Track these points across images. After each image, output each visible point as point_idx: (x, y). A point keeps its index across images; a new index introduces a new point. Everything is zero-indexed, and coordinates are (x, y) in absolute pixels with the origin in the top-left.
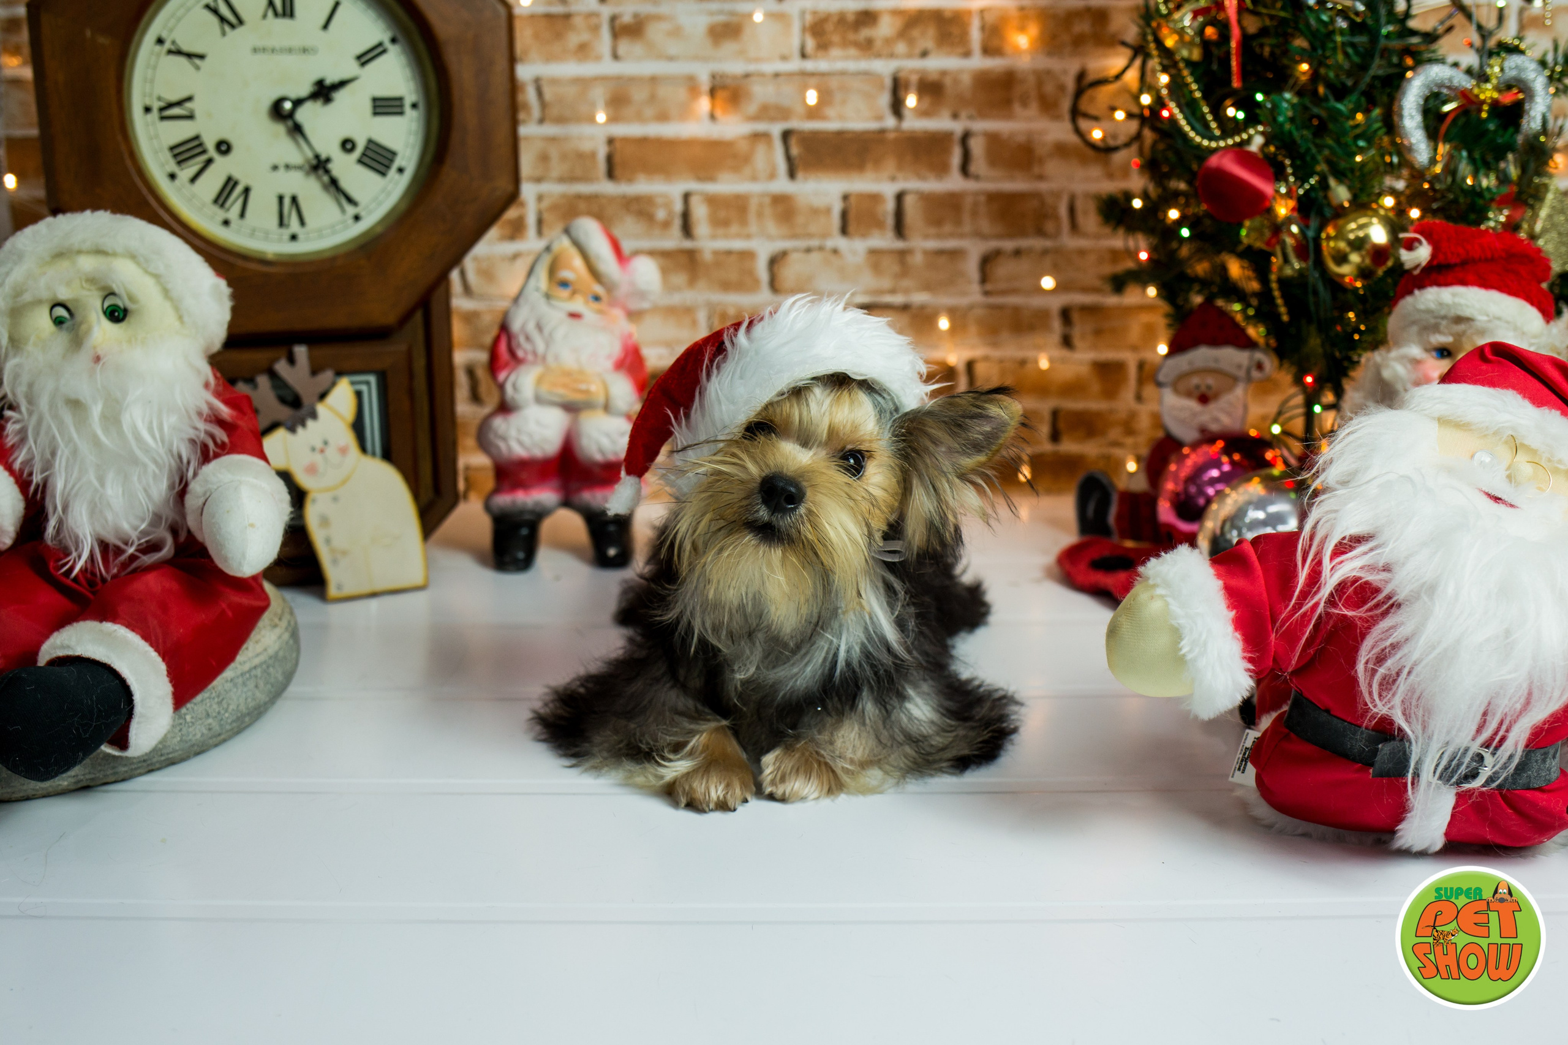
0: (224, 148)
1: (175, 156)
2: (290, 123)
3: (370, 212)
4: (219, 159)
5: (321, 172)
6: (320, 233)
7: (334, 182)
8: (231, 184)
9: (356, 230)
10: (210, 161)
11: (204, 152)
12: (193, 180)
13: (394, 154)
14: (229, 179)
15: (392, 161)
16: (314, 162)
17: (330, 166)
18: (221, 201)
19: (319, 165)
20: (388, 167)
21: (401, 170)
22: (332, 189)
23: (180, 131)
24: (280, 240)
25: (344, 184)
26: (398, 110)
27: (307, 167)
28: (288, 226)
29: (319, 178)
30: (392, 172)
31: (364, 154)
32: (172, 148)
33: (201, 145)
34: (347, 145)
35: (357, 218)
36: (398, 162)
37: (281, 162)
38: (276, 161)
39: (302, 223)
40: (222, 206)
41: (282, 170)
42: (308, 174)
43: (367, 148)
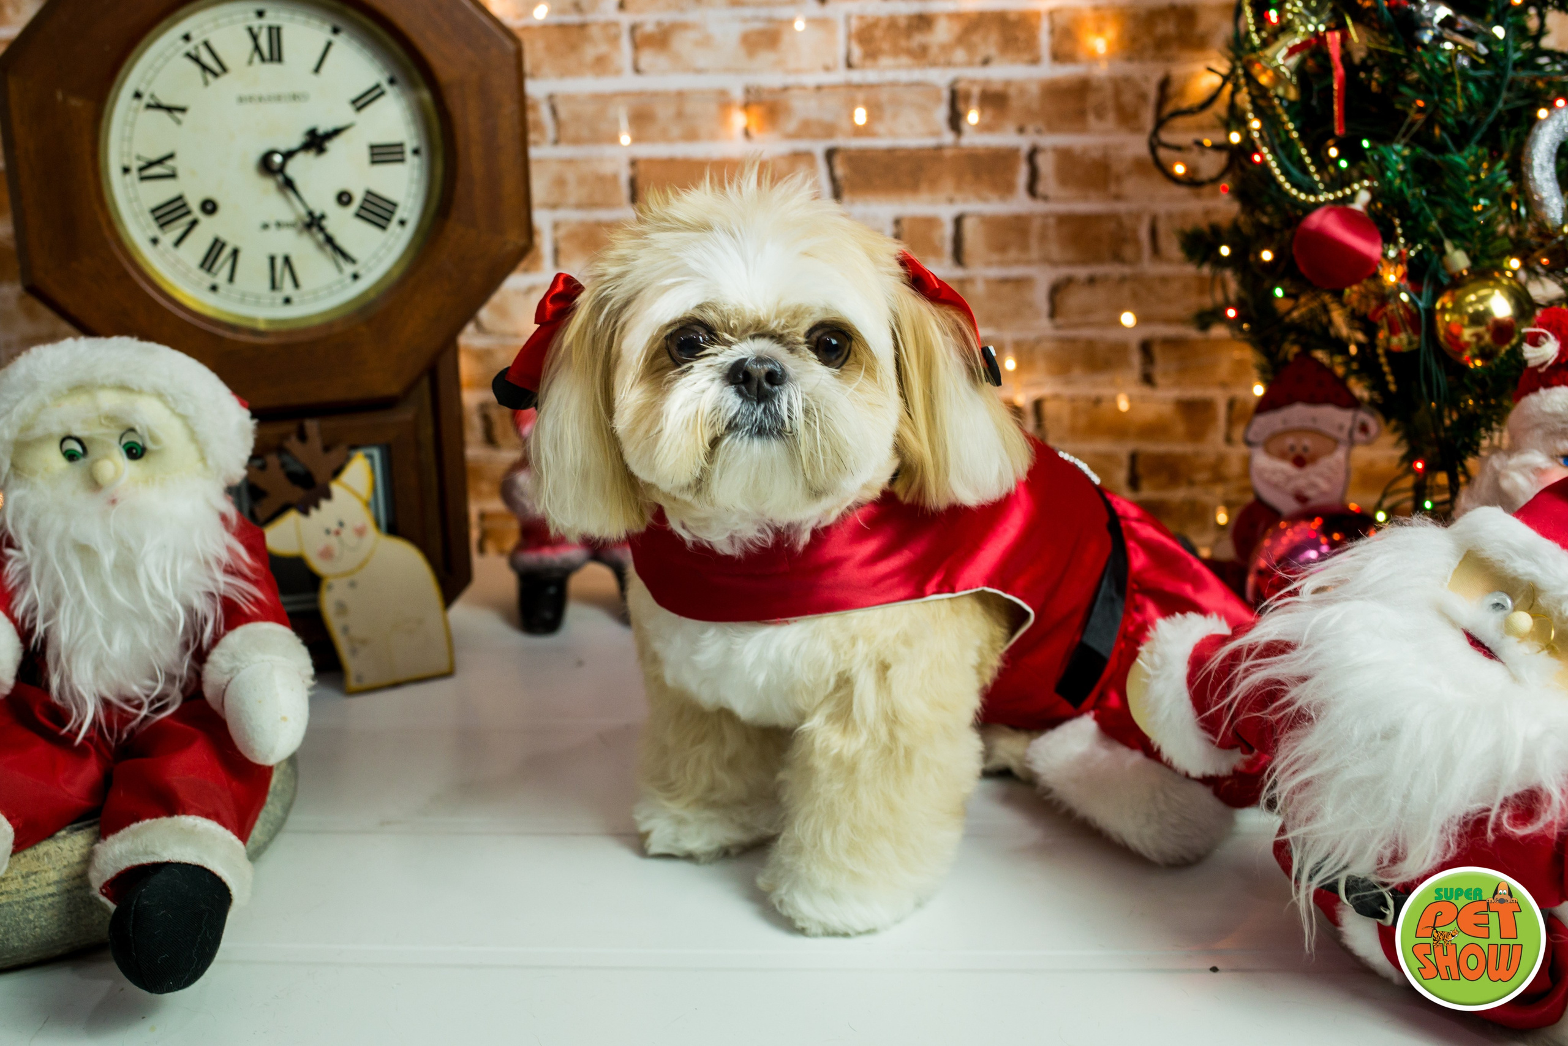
0: (209, 207)
1: (157, 219)
2: (280, 178)
3: (369, 270)
4: (204, 220)
5: (315, 230)
6: (316, 296)
7: (329, 240)
8: (218, 246)
9: (355, 290)
10: (194, 223)
11: (188, 213)
12: (178, 243)
13: (395, 205)
14: (216, 241)
15: (392, 213)
16: (307, 219)
17: (325, 223)
18: (207, 265)
19: (314, 223)
20: (388, 220)
21: (402, 223)
22: (328, 248)
23: (162, 192)
24: (273, 304)
25: (340, 241)
26: (398, 157)
27: (300, 225)
28: (281, 289)
29: (312, 236)
30: (394, 225)
31: (362, 207)
32: (153, 211)
33: (184, 205)
34: (344, 198)
35: (355, 277)
36: (400, 214)
37: (271, 220)
38: (266, 219)
39: (296, 284)
40: (209, 270)
41: (273, 228)
42: (300, 232)
43: (365, 200)
